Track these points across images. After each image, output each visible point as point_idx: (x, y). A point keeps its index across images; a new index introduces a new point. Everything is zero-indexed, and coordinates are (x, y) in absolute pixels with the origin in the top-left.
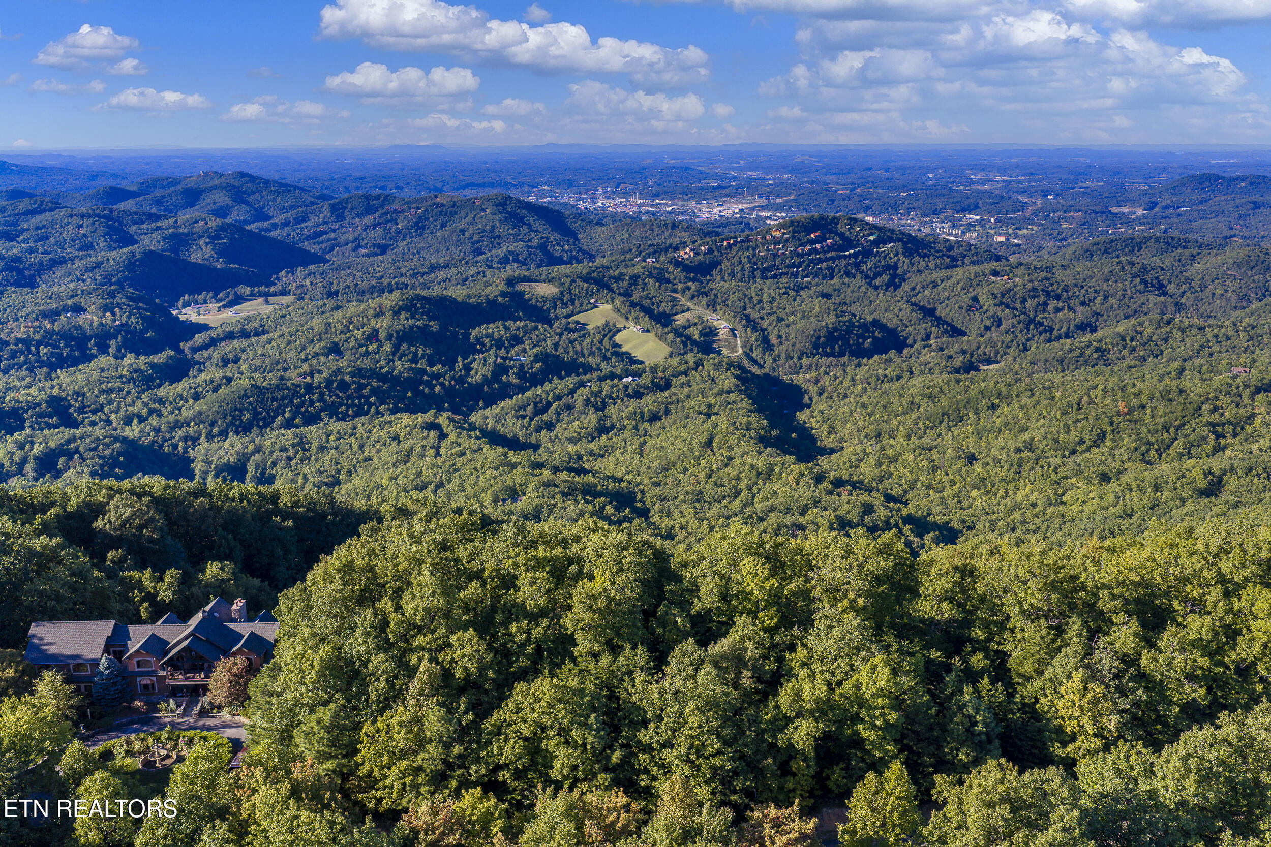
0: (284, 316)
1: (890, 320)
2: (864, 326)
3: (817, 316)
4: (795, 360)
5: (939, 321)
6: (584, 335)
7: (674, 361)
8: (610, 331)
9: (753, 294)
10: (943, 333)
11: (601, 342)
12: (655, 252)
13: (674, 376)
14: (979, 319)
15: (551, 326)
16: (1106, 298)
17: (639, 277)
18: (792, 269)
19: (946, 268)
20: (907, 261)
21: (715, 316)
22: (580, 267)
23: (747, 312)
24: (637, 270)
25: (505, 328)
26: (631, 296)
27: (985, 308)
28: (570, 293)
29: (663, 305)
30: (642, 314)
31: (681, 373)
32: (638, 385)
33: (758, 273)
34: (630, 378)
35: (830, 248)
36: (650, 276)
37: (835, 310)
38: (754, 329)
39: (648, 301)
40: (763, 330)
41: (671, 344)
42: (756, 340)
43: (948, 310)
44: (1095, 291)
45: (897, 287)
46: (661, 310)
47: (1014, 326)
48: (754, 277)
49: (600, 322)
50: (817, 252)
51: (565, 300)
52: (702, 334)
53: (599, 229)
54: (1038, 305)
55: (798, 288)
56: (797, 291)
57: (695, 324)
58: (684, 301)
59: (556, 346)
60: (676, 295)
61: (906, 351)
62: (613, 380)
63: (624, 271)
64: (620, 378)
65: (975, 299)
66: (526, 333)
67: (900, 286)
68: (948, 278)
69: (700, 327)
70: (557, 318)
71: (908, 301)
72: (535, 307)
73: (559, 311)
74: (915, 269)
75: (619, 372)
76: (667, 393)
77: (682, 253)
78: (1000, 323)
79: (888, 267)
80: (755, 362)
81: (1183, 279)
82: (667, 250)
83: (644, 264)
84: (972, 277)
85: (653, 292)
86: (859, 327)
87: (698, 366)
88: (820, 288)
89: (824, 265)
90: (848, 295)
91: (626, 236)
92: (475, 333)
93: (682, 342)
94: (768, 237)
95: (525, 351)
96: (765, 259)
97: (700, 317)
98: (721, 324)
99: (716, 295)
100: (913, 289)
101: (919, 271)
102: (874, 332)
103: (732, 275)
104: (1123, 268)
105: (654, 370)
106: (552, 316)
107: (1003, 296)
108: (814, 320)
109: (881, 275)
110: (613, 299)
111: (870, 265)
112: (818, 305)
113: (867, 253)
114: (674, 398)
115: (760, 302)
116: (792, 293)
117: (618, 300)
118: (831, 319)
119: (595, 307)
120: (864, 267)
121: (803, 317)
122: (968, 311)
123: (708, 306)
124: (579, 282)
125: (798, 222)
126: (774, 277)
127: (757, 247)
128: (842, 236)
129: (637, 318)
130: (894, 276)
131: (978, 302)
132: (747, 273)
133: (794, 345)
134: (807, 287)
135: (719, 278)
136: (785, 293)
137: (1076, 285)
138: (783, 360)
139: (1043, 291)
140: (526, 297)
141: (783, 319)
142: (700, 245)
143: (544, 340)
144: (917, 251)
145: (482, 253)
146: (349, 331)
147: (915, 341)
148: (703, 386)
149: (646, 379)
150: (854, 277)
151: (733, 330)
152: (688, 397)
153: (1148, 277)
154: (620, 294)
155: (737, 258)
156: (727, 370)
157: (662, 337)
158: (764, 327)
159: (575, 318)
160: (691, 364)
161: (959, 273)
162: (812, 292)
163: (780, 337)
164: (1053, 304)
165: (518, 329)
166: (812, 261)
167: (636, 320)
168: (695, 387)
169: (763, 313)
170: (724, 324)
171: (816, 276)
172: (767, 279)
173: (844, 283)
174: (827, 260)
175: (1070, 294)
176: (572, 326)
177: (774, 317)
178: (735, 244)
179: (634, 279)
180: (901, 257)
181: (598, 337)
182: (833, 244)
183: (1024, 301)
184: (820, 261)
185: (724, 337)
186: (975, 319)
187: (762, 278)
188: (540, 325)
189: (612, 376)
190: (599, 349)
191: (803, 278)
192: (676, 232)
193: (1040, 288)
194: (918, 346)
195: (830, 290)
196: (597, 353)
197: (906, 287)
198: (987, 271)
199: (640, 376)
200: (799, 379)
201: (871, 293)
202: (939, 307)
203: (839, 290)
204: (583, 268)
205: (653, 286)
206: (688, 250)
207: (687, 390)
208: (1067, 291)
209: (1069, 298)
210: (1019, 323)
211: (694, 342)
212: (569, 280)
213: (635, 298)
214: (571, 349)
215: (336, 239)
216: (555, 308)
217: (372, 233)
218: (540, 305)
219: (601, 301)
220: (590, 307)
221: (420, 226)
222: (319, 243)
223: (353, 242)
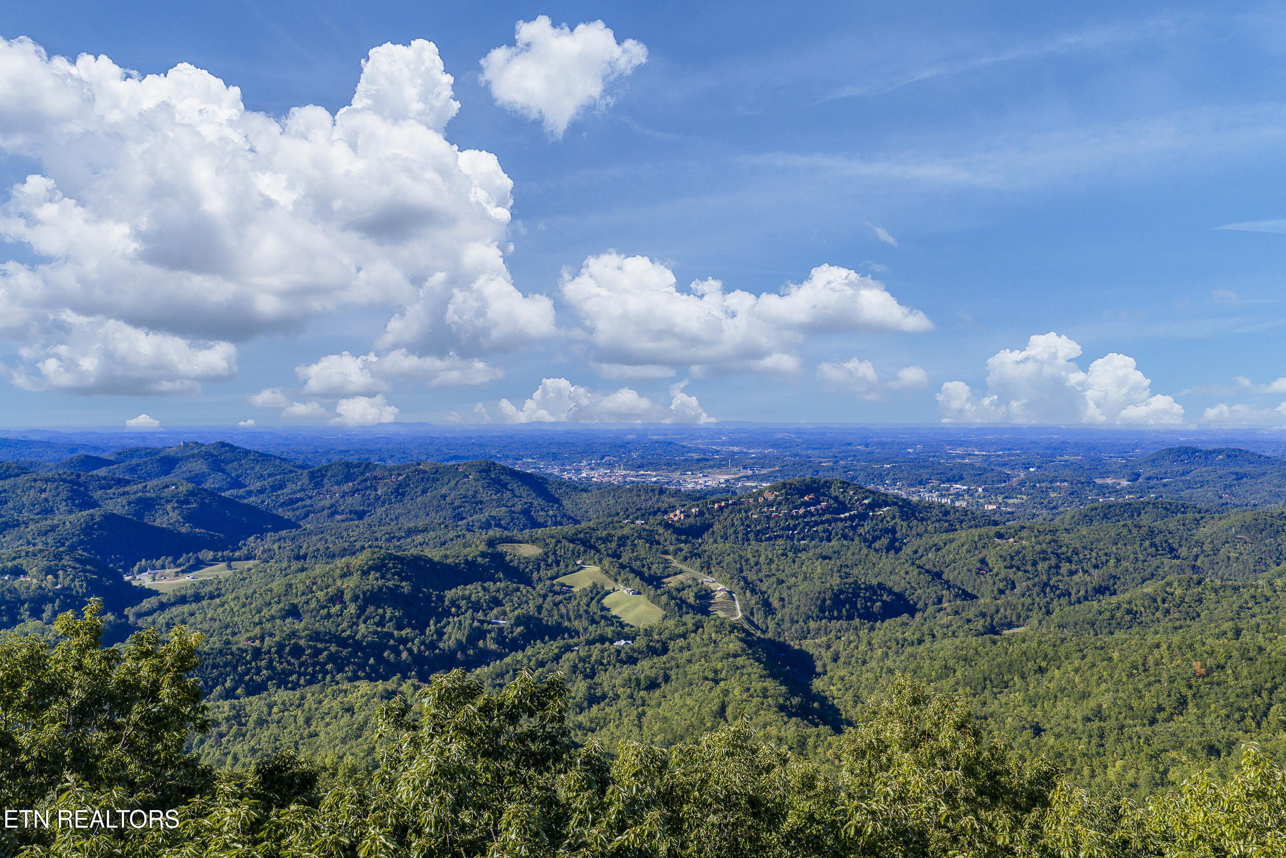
0: (244, 579)
1: (897, 583)
2: (870, 588)
3: (819, 578)
4: (801, 623)
5: (948, 585)
6: (570, 598)
7: (671, 623)
8: (598, 593)
9: (750, 556)
10: (956, 596)
11: (588, 605)
12: (643, 515)
13: (671, 639)
14: (991, 582)
15: (534, 588)
16: (1119, 560)
17: (628, 538)
18: (788, 531)
19: (947, 532)
20: (905, 524)
21: (710, 579)
22: (566, 528)
23: (744, 574)
24: (626, 531)
25: (484, 589)
26: (619, 557)
27: (995, 570)
28: (555, 554)
29: (654, 567)
30: (632, 575)
31: (680, 636)
32: (632, 649)
33: (751, 536)
34: (623, 642)
35: (825, 511)
36: (640, 537)
37: (839, 571)
38: (753, 591)
39: (638, 563)
40: (763, 593)
41: (665, 606)
42: (757, 603)
43: (956, 572)
44: (1106, 554)
45: (898, 551)
46: (652, 572)
47: (1029, 589)
48: (748, 540)
49: (588, 584)
50: (812, 515)
51: (550, 561)
52: (697, 596)
53: (584, 495)
54: (1050, 567)
55: (797, 551)
56: (795, 553)
57: (690, 586)
58: (676, 563)
59: (539, 608)
60: (667, 557)
61: (918, 615)
62: (603, 643)
63: (613, 532)
64: (612, 642)
65: (983, 561)
66: (506, 595)
67: (900, 549)
68: (951, 541)
69: (695, 589)
70: (540, 580)
71: (913, 564)
72: (516, 569)
73: (542, 573)
74: (914, 532)
75: (610, 635)
76: (664, 658)
77: (672, 515)
78: (1014, 587)
79: (887, 531)
80: (757, 627)
81: (1193, 543)
82: (655, 514)
83: (632, 526)
84: (976, 539)
85: (643, 554)
86: (866, 589)
87: (697, 628)
88: (818, 551)
89: (820, 528)
90: (848, 557)
91: (612, 502)
92: (449, 594)
93: (677, 604)
94: (761, 500)
95: (504, 613)
96: (758, 521)
97: (694, 579)
98: (719, 588)
99: (710, 557)
100: (916, 552)
101: (918, 535)
102: (882, 596)
103: (725, 538)
104: (1130, 531)
105: (648, 632)
106: (536, 578)
107: (1012, 558)
108: (817, 582)
109: (880, 538)
110: (600, 560)
111: (867, 528)
112: (819, 568)
113: (863, 517)
114: (673, 663)
115: (757, 563)
116: (790, 554)
117: (606, 562)
118: (835, 581)
119: (582, 568)
120: (861, 530)
121: (805, 578)
122: (977, 573)
123: (702, 568)
124: (565, 543)
125: (791, 485)
126: (770, 539)
127: (750, 509)
128: (836, 499)
129: (627, 580)
130: (894, 540)
131: (987, 565)
132: (740, 535)
133: (798, 608)
134: (804, 550)
135: (711, 540)
136: (783, 555)
137: (1085, 548)
138: (787, 625)
139: (1052, 553)
140: (508, 558)
141: (783, 582)
142: (691, 508)
143: (527, 602)
144: (914, 515)
145: (462, 519)
146: (312, 592)
147: (926, 605)
148: (705, 649)
149: (641, 643)
150: (852, 540)
151: (730, 593)
152: (689, 661)
153: (1157, 540)
154: (608, 555)
155: (729, 520)
156: (730, 632)
157: (654, 600)
158: (764, 589)
159: (561, 580)
160: (690, 626)
161: (963, 535)
162: (810, 554)
163: (782, 599)
164: (1065, 567)
165: (498, 591)
166: (807, 523)
167: (626, 582)
168: (695, 650)
169: (761, 575)
170: (721, 587)
171: (812, 539)
172: (761, 541)
173: (843, 545)
174: (822, 522)
175: (1081, 556)
176: (557, 588)
177: (774, 579)
178: (727, 506)
179: (623, 541)
180: (897, 520)
181: (585, 600)
182: (828, 507)
183: (1035, 564)
184: (816, 524)
185: (721, 600)
186: (986, 582)
187: (757, 540)
188: (522, 586)
189: (602, 639)
190: (586, 612)
191: (799, 540)
192: (664, 497)
193: (1049, 550)
194: (931, 609)
195: (829, 552)
196: (584, 616)
197: (907, 550)
198: (992, 534)
199: (633, 639)
200: (808, 645)
201: (873, 557)
202: (947, 570)
203: (838, 552)
204: (569, 529)
205: (642, 548)
206: (678, 512)
207: (686, 654)
208: (1077, 554)
209: (1080, 561)
210: (1034, 586)
211: (690, 606)
212: (554, 541)
213: (624, 559)
214: (555, 612)
215: (312, 505)
216: (538, 570)
217: (350, 500)
218: (522, 566)
219: (588, 562)
220: (576, 568)
221: (400, 492)
222: (294, 510)
223: (329, 508)
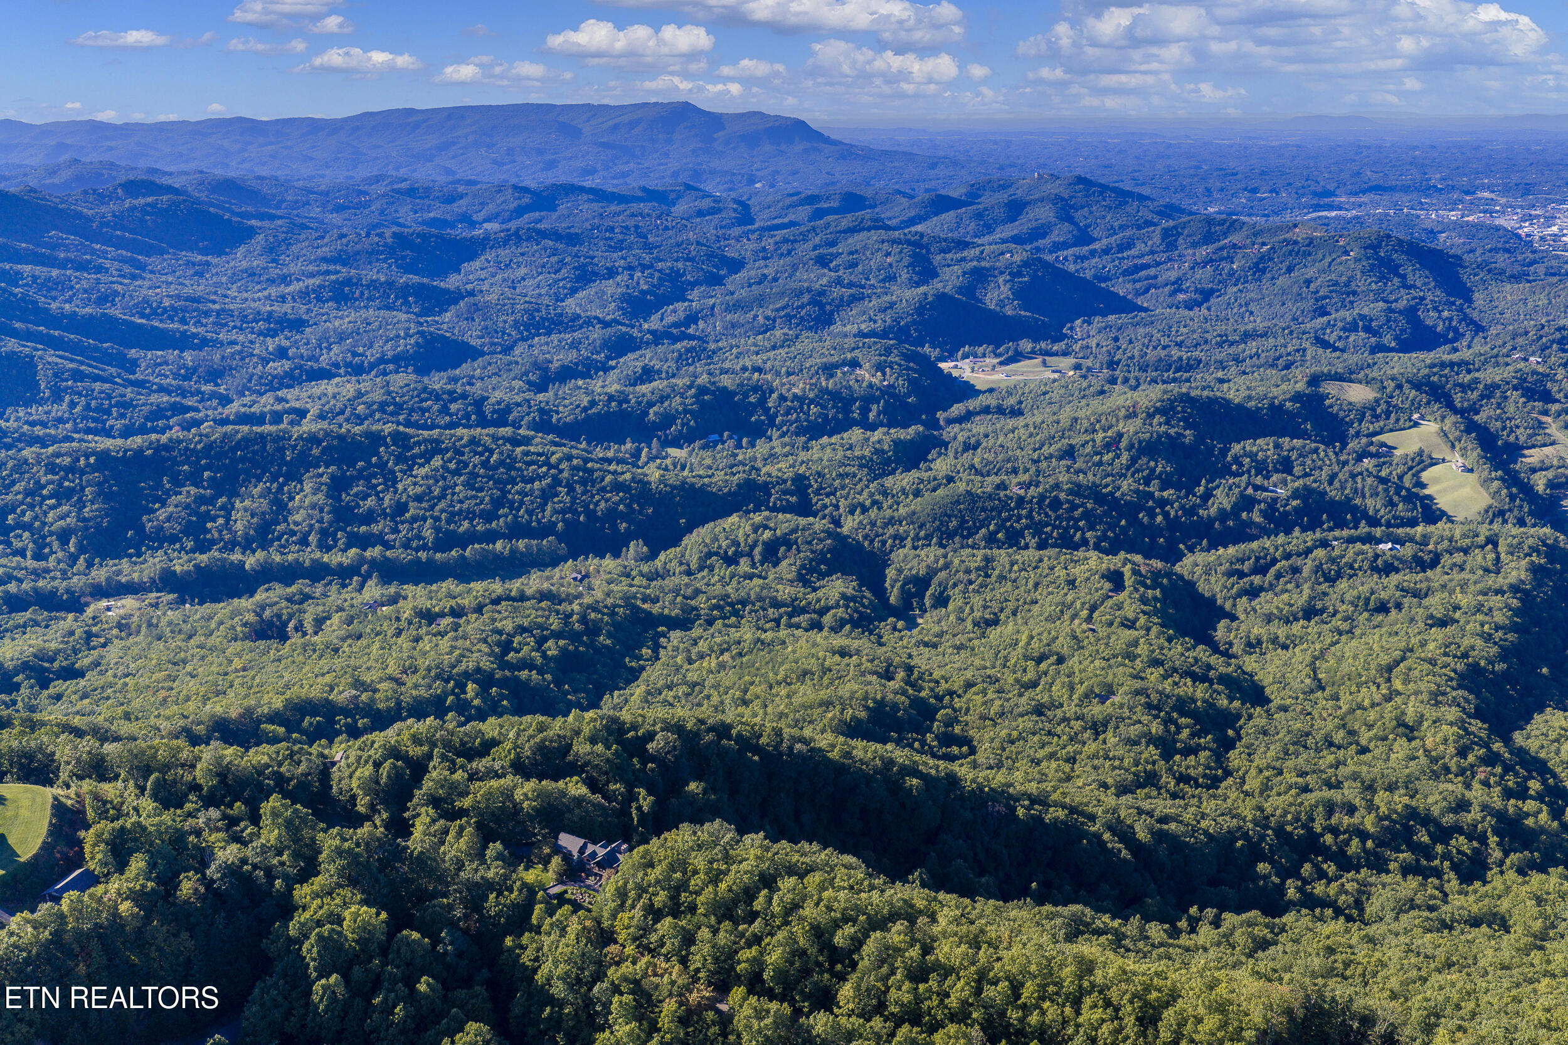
6: (1384, 464)
8: (1420, 462)
11: (1400, 476)
13: (1448, 552)
15: (1343, 446)
17: (1498, 387)
25: (1278, 446)
28: (1389, 402)
29: (1518, 432)
30: (1476, 445)
31: (1460, 550)
36: (1519, 385)
39: (1497, 425)
46: (1510, 439)
49: (1414, 448)
51: (1379, 410)
57: (1550, 467)
58: (1553, 429)
59: (1331, 479)
62: (1365, 544)
63: (1485, 376)
64: (1378, 543)
66: (1301, 456)
69: (1555, 472)
70: (1358, 434)
72: (1332, 417)
73: (1363, 426)
76: (1421, 575)
83: (1522, 364)
92: (1236, 448)
93: (1510, 495)
95: (1287, 480)
105: (1425, 540)
106: (1352, 431)
110: (1443, 418)
117: (1452, 420)
119: (1416, 425)
124: (1409, 388)
129: (1468, 450)
140: (1328, 402)
157: (1485, 484)
159: (1383, 437)
167: (1464, 452)
176: (1373, 448)
179: (1491, 389)
188: (1324, 447)
189: (1368, 538)
205: (1514, 402)
211: (1532, 496)
212: (1393, 384)
214: (1349, 485)
215: (1156, 277)
216: (1360, 422)
217: (1199, 273)
218: (1342, 414)
219: (1428, 417)
220: (1408, 424)
221: (1259, 268)
222: (1135, 281)
223: (1173, 284)
